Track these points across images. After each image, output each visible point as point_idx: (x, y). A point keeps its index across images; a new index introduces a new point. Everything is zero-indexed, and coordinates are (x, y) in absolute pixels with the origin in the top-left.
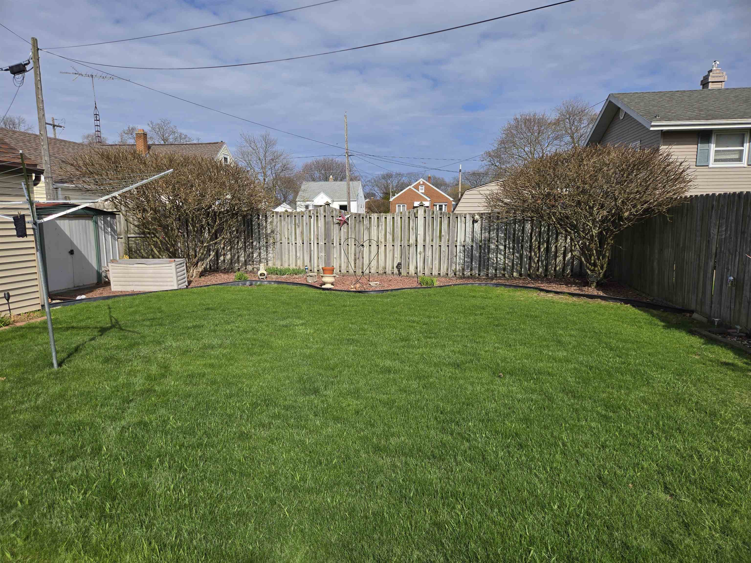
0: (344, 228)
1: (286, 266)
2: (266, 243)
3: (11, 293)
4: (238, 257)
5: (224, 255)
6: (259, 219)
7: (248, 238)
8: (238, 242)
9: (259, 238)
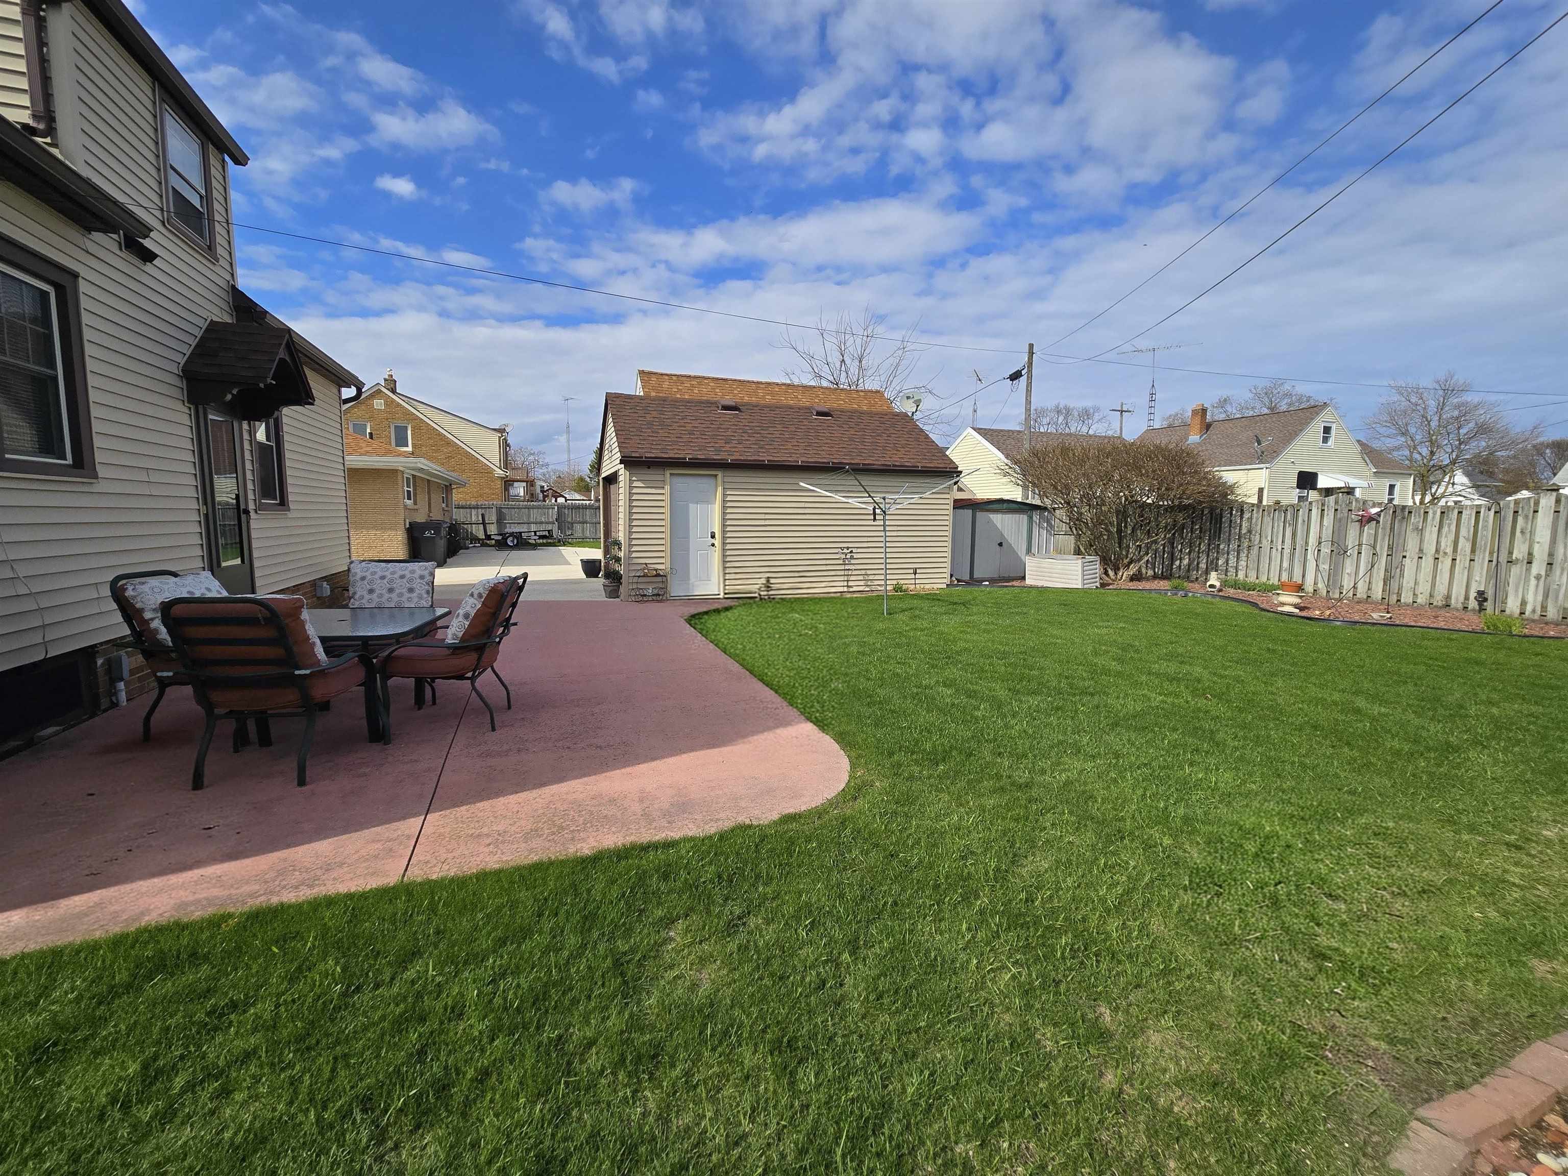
0: (1369, 530)
1: (1264, 579)
2: (1239, 546)
3: (918, 571)
4: (1198, 564)
5: (1181, 559)
6: (1231, 514)
7: (1214, 539)
8: (1200, 544)
9: (1229, 540)
